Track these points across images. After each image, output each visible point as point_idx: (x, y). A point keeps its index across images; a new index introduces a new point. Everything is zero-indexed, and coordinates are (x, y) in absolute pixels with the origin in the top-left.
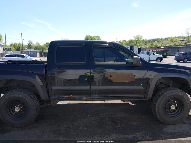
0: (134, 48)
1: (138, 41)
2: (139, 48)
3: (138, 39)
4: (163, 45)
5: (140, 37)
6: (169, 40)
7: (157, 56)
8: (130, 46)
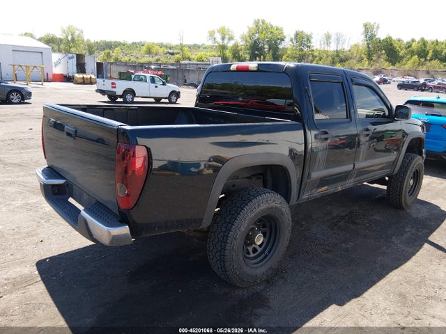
0: (86, 62)
1: (73, 40)
2: (97, 63)
3: (72, 35)
4: (133, 59)
5: (76, 34)
6: (144, 48)
7: (169, 87)
8: (75, 56)
